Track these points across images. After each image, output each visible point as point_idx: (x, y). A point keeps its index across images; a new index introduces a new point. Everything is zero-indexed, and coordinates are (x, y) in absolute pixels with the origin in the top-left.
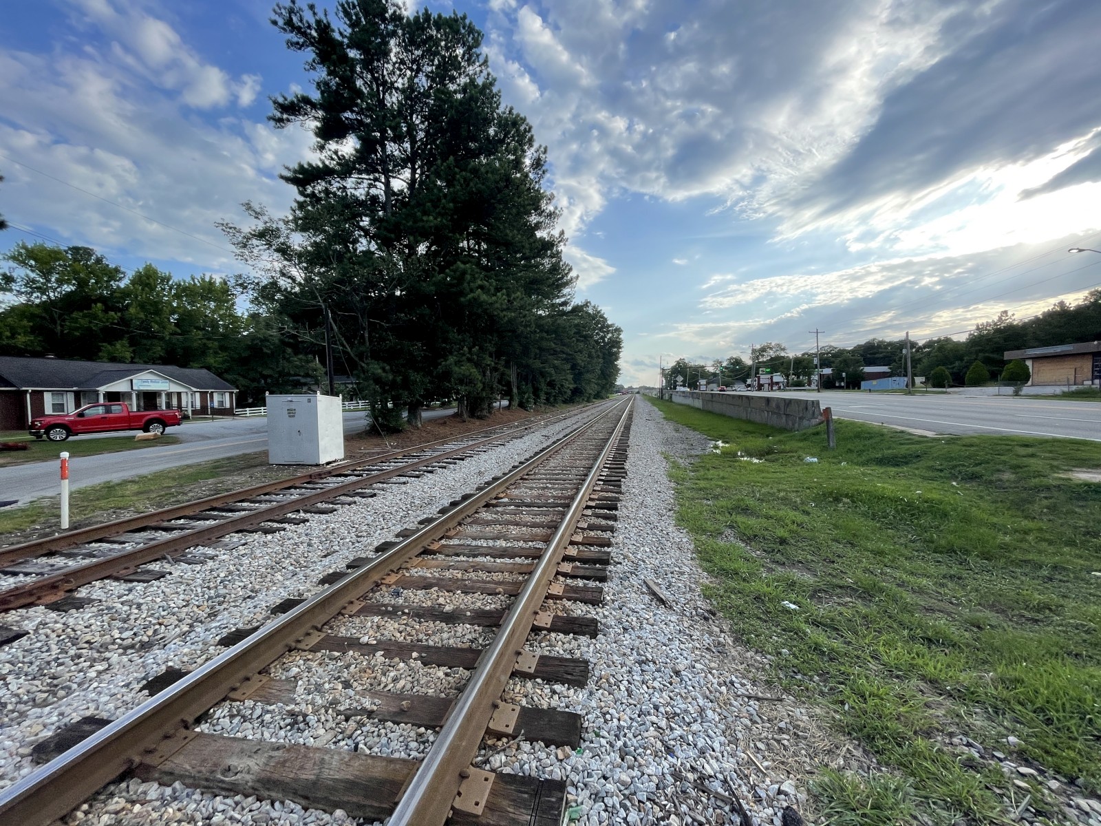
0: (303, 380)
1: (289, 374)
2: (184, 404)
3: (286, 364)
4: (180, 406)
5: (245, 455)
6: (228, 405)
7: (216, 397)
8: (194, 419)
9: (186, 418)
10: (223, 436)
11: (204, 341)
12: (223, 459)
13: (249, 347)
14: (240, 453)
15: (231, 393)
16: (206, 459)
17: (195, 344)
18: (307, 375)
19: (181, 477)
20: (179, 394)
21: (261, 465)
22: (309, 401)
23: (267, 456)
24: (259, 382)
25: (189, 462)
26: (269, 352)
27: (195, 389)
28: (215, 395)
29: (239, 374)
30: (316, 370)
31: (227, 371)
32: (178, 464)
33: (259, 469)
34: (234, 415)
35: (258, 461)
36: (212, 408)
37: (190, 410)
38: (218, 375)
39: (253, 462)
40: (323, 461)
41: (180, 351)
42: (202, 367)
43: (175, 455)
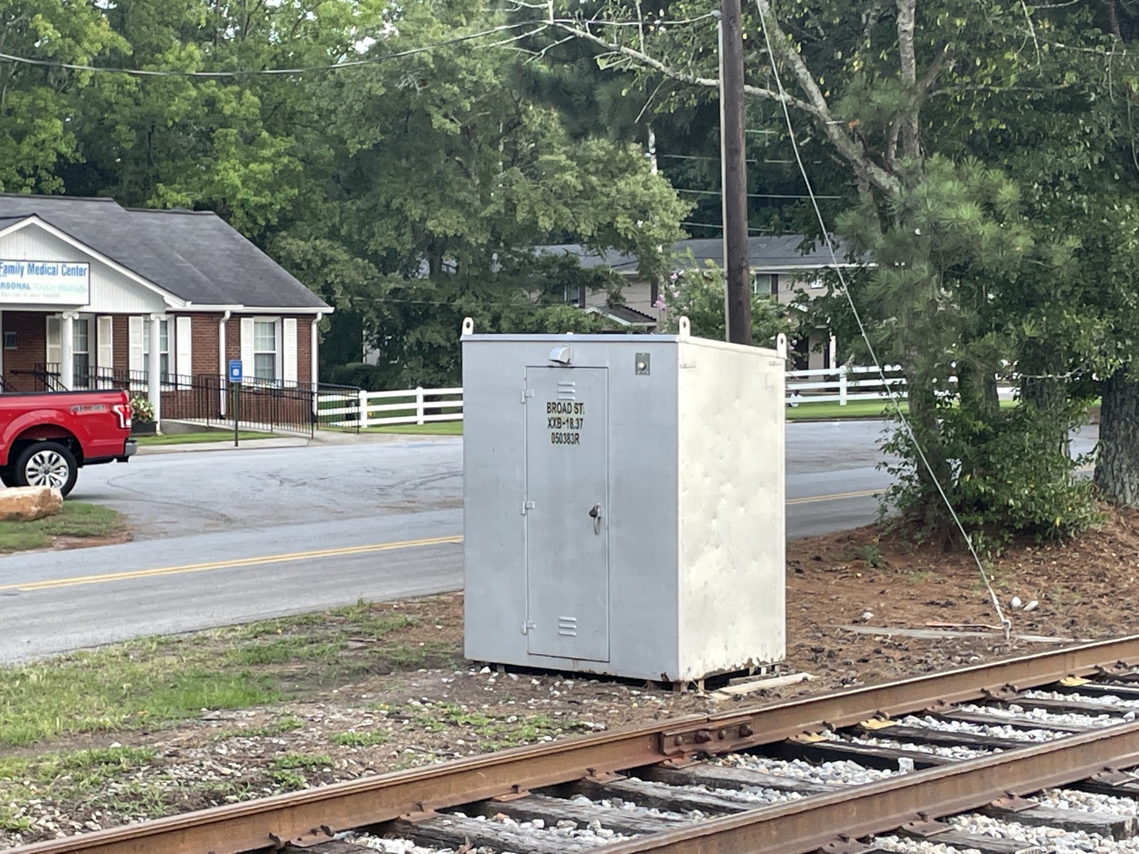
0: (587, 261)
1: (530, 231)
2: (136, 364)
3: (522, 184)
4: (121, 379)
5: (369, 608)
6: (290, 376)
7: (251, 338)
8: (172, 436)
9: (144, 426)
10: (279, 516)
11: (211, 88)
12: (288, 623)
13: (376, 110)
14: (347, 598)
15: (305, 320)
16: (228, 615)
17: (179, 106)
18: (607, 236)
19: (140, 691)
20: (121, 321)
21: (432, 662)
22: (643, 365)
23: (455, 622)
24: (409, 269)
25: (164, 624)
26: (453, 128)
27: (176, 304)
28: (247, 328)
29: (333, 234)
30: (643, 211)
31: (286, 222)
32: (125, 630)
33: (423, 680)
34: (314, 420)
35: (418, 642)
36: (234, 388)
37: (156, 390)
38: (260, 242)
39: (399, 646)
40: (691, 666)
41: (127, 137)
42: (198, 207)
43: (115, 588)
